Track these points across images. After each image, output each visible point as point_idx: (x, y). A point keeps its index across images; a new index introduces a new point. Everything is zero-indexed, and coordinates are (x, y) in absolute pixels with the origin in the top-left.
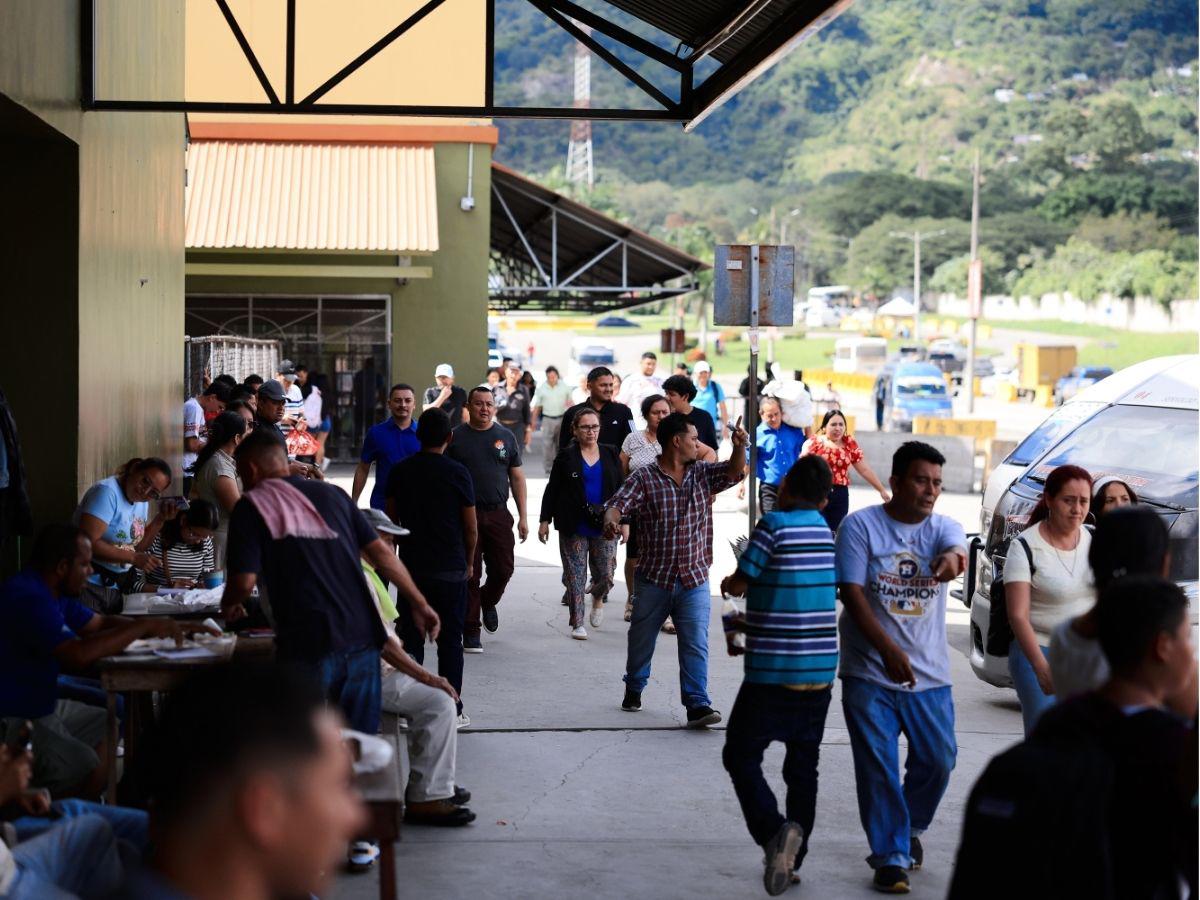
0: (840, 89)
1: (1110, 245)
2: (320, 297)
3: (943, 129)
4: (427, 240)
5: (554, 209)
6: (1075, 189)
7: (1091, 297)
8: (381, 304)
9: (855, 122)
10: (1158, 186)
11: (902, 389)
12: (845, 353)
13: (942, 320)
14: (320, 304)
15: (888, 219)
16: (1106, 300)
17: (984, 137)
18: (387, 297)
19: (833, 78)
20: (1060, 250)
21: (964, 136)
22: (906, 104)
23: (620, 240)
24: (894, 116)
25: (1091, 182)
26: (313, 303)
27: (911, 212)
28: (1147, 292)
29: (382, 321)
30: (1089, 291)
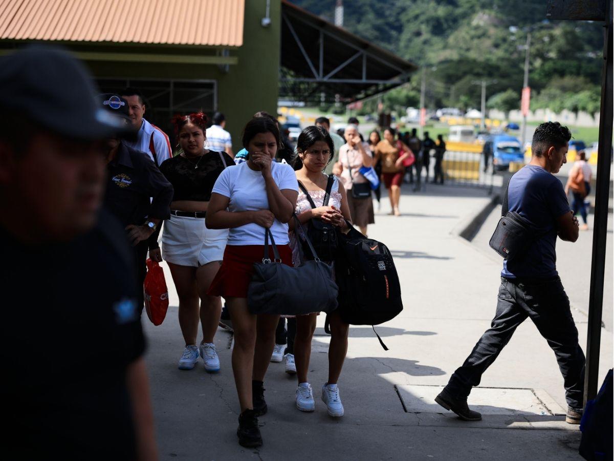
0: (445, 26)
1: (564, 89)
2: (172, 81)
3: (487, 43)
4: (235, 38)
5: (322, 30)
6: (549, 66)
7: (558, 112)
8: (210, 86)
9: (451, 40)
10: (584, 65)
11: (499, 149)
12: (455, 133)
13: (493, 120)
14: (172, 85)
15: (468, 78)
16: (565, 113)
17: (505, 46)
18: (214, 81)
19: (443, 21)
20: (543, 92)
21: (497, 46)
22: (473, 33)
23: (362, 51)
24: (468, 37)
25: (555, 63)
26: (167, 84)
27: (478, 75)
28: (584, 109)
29: (211, 97)
30: (557, 109)
